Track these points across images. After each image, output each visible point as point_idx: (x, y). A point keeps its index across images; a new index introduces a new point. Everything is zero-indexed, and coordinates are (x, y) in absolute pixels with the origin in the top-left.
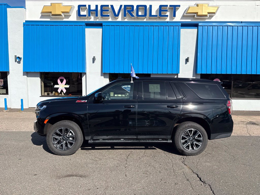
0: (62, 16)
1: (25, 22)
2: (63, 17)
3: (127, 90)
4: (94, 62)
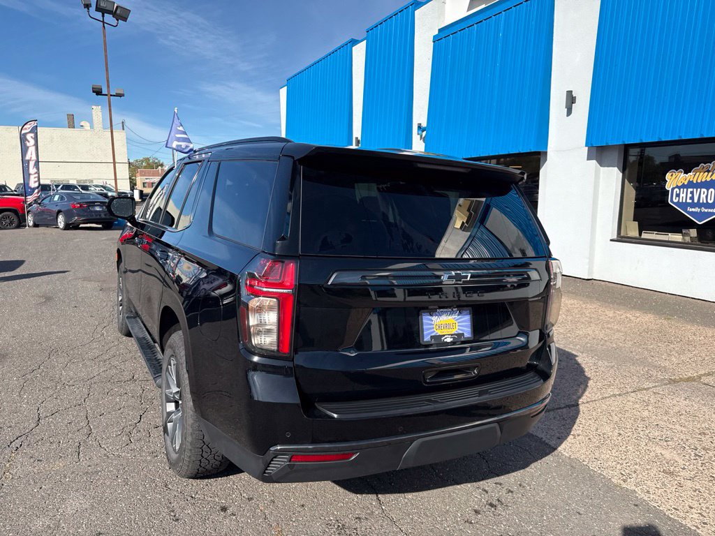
1: (437, 33)
3: (689, 213)
4: (569, 112)
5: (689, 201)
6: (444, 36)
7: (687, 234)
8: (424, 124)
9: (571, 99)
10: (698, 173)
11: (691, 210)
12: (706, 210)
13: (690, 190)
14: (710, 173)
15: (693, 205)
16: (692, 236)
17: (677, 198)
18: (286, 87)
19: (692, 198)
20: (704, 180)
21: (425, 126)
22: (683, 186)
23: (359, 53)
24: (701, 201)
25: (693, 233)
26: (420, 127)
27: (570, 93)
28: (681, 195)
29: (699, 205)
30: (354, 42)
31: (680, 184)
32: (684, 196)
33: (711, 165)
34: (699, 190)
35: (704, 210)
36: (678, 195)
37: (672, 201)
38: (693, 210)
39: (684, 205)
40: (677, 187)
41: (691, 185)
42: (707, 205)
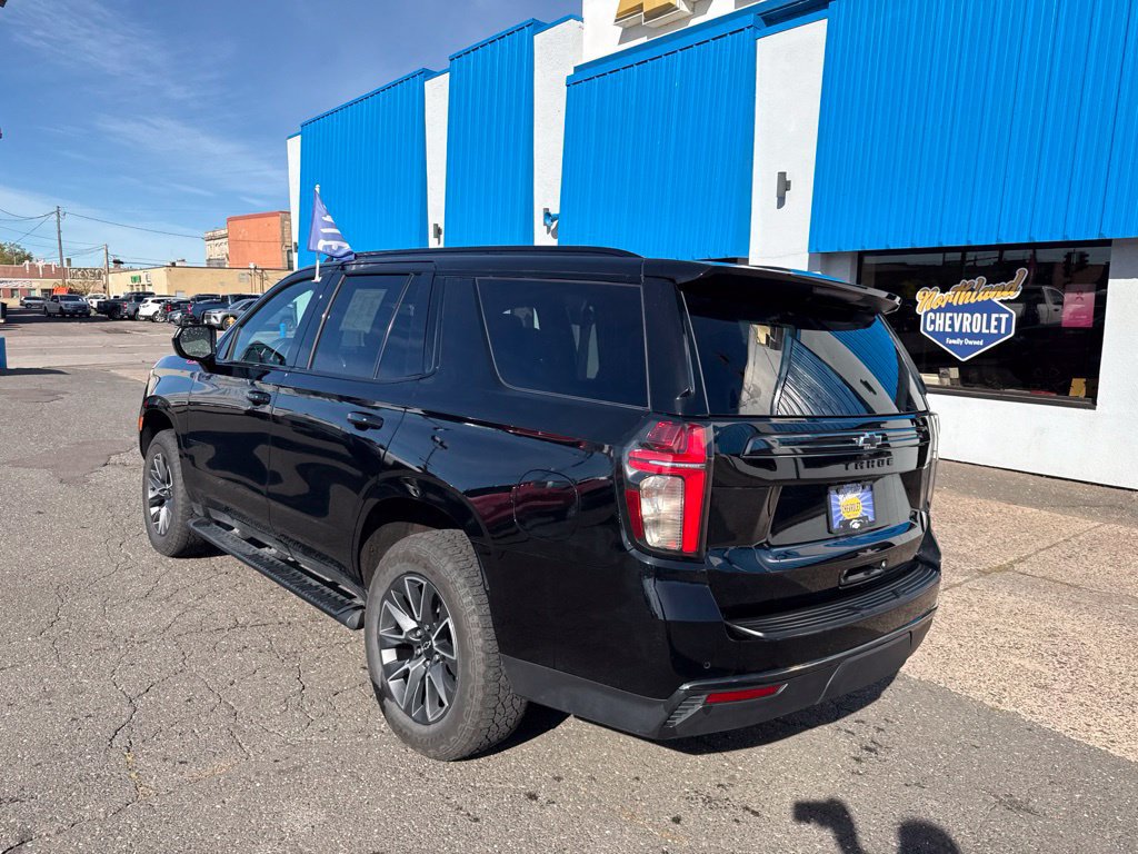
0: (677, 9)
1: (572, 72)
2: (680, 16)
3: (948, 346)
4: (781, 202)
5: (948, 330)
6: (585, 79)
7: (947, 375)
8: (555, 210)
9: (784, 184)
10: (959, 293)
11: (951, 342)
12: (971, 343)
13: (949, 315)
14: (975, 293)
15: (953, 335)
16: (952, 377)
17: (932, 326)
18: (299, 137)
19: (952, 326)
20: (966, 302)
21: (557, 212)
22: (940, 310)
23: (437, 94)
24: (964, 330)
25: (954, 372)
26: (547, 214)
27: (782, 175)
28: (938, 322)
29: (961, 335)
30: (428, 74)
31: (935, 307)
32: (942, 323)
33: (976, 282)
34: (960, 315)
35: (967, 342)
36: (933, 322)
37: (925, 330)
38: (954, 342)
39: (942, 335)
40: (932, 310)
41: (949, 308)
42: (972, 336)
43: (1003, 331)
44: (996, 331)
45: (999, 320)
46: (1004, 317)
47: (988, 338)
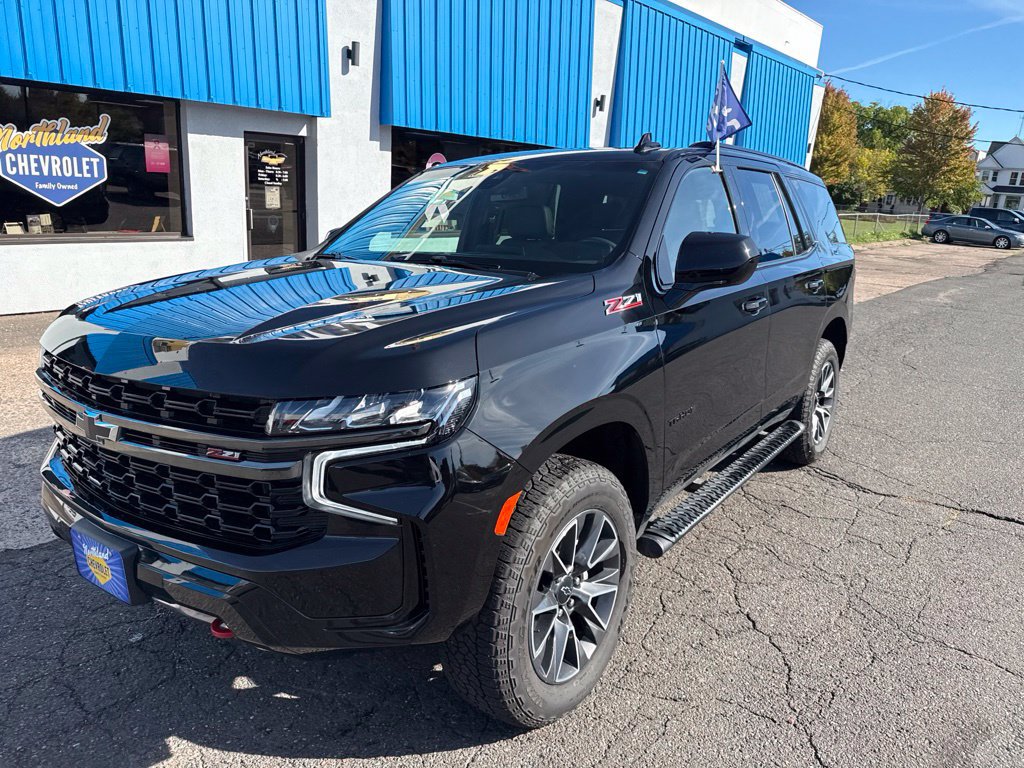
5: (34, 173)
7: (34, 223)
10: (40, 133)
11: (41, 186)
12: (64, 187)
13: (33, 157)
14: (60, 135)
15: (43, 179)
16: (44, 224)
17: (15, 169)
19: (39, 168)
20: (51, 144)
22: (20, 150)
24: (54, 174)
25: (46, 219)
28: (20, 165)
29: (51, 179)
31: (14, 147)
32: (26, 165)
33: (59, 123)
34: (47, 157)
35: (61, 186)
36: (14, 164)
38: (45, 186)
39: (30, 179)
40: (10, 151)
41: (31, 149)
42: (64, 180)
43: (96, 175)
44: (89, 176)
45: (90, 164)
46: (95, 161)
47: (82, 182)
